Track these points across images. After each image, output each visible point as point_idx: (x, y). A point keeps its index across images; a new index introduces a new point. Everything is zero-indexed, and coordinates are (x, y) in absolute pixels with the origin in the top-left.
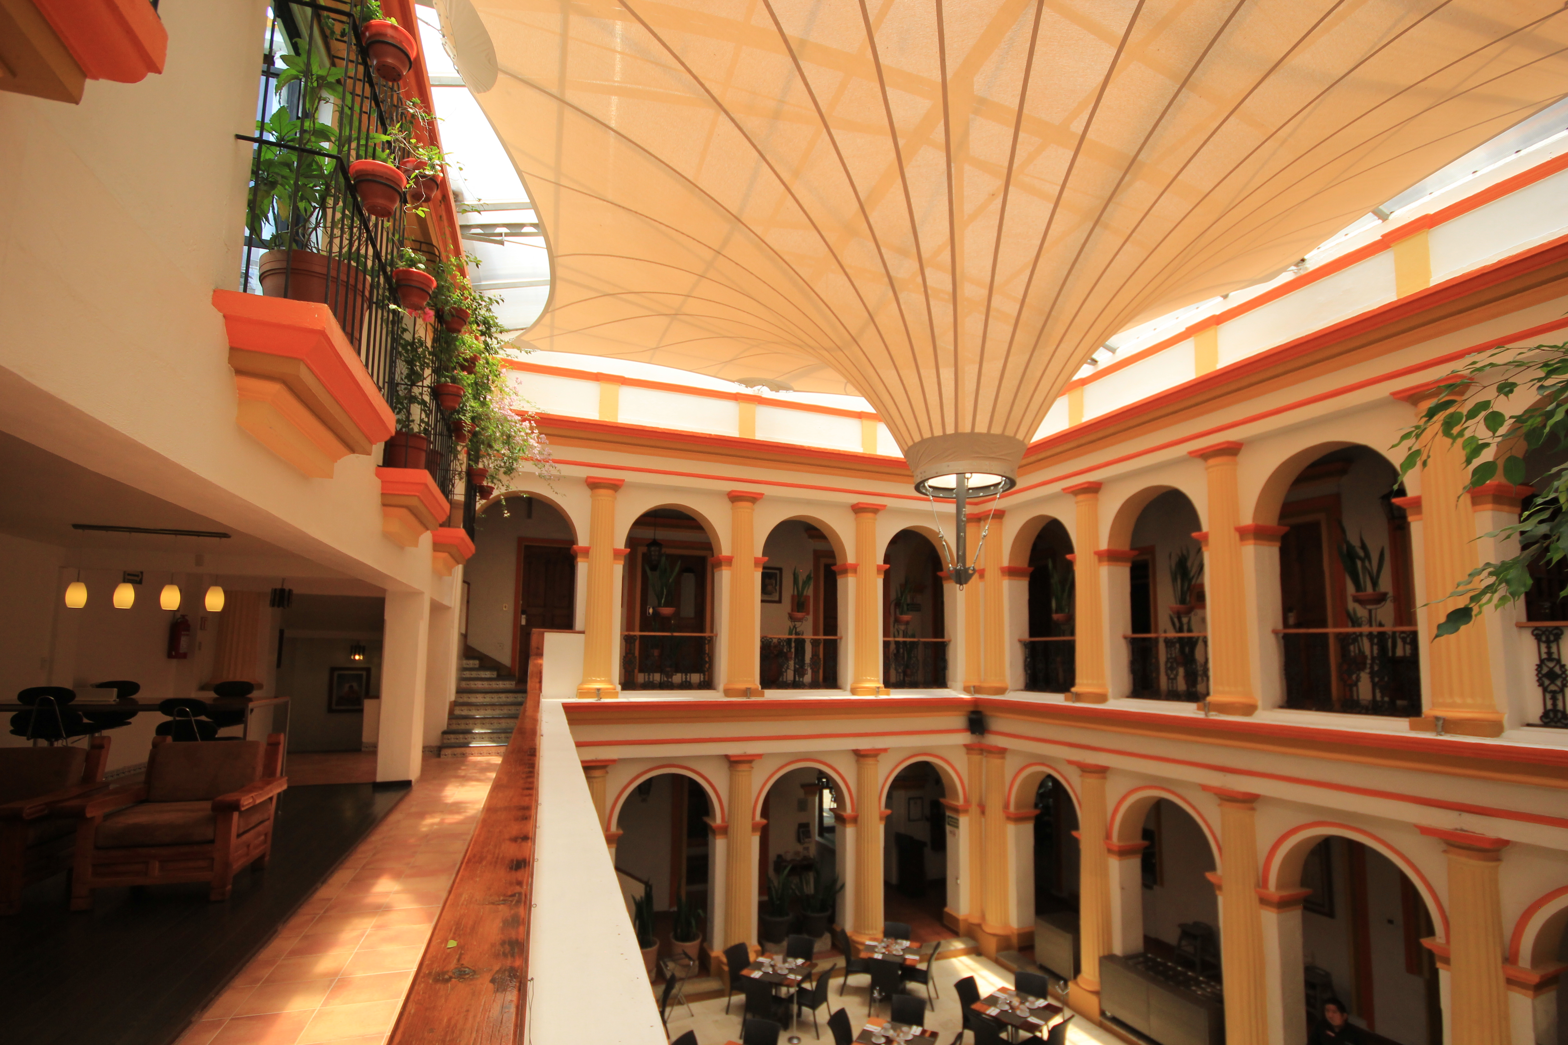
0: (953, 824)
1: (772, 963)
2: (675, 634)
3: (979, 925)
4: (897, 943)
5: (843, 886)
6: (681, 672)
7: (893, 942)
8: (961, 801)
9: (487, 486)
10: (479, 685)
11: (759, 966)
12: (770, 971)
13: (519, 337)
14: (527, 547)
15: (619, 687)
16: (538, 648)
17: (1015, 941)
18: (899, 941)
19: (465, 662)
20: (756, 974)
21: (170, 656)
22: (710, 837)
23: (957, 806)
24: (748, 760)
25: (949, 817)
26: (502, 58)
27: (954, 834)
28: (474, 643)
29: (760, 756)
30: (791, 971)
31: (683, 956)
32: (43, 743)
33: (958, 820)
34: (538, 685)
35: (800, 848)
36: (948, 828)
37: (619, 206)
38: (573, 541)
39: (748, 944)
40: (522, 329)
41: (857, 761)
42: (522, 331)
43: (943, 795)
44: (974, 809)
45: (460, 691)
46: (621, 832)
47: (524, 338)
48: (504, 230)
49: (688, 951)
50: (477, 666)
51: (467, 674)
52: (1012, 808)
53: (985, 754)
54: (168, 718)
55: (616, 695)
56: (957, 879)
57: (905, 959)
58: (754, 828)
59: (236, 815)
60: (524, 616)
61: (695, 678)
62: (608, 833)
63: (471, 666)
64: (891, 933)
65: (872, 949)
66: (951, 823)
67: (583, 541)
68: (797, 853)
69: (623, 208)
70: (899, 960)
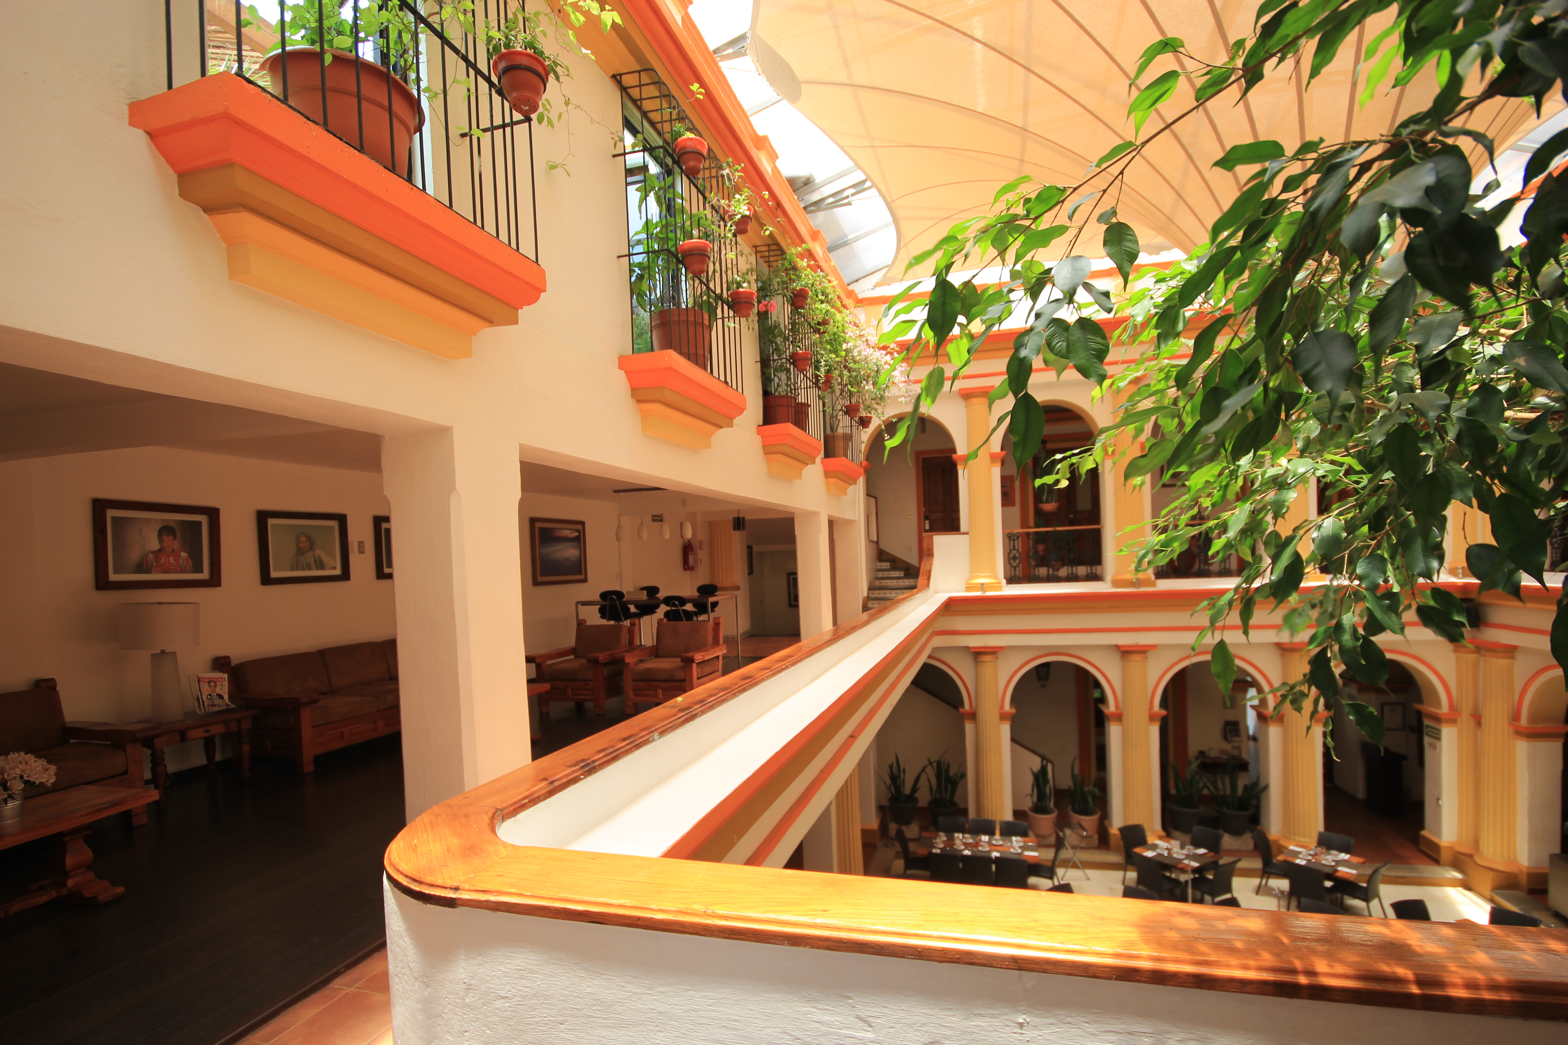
0: (1433, 734)
1: (1169, 847)
2: (1058, 529)
3: (1471, 856)
4: (1330, 854)
5: (1266, 787)
6: (1067, 565)
7: (1324, 851)
8: (1445, 708)
9: (866, 417)
10: (894, 583)
11: (1154, 847)
12: (1166, 853)
13: (885, 276)
14: (923, 459)
15: (1004, 581)
16: (929, 550)
17: (1524, 880)
18: (1334, 852)
19: (879, 564)
20: (1150, 854)
21: (685, 569)
22: (1106, 723)
23: (1438, 714)
24: (1142, 651)
25: (1427, 726)
26: (800, 74)
27: (1434, 747)
28: (886, 547)
29: (1154, 647)
30: (1187, 857)
31: (1078, 826)
32: (612, 622)
33: (1439, 730)
34: (926, 582)
35: (1227, 747)
36: (1427, 740)
37: (923, 147)
38: (954, 451)
39: (1146, 827)
40: (887, 266)
41: (1282, 655)
42: (887, 269)
43: (1420, 701)
44: (1465, 718)
45: (871, 588)
46: (1014, 711)
47: (890, 275)
48: (852, 191)
49: (1083, 824)
50: (889, 567)
51: (880, 574)
52: (1524, 721)
53: (1483, 653)
54: (669, 608)
55: (1000, 588)
56: (1438, 799)
57: (1336, 871)
58: (1152, 718)
59: (694, 666)
60: (927, 522)
61: (1082, 570)
62: (1003, 711)
63: (884, 568)
64: (1325, 843)
65: (1296, 854)
66: (1430, 733)
67: (961, 449)
68: (1224, 752)
69: (926, 147)
70: (1329, 870)
